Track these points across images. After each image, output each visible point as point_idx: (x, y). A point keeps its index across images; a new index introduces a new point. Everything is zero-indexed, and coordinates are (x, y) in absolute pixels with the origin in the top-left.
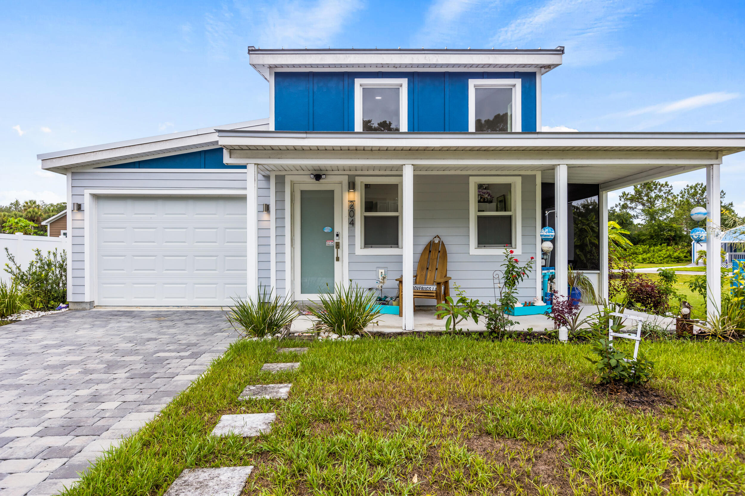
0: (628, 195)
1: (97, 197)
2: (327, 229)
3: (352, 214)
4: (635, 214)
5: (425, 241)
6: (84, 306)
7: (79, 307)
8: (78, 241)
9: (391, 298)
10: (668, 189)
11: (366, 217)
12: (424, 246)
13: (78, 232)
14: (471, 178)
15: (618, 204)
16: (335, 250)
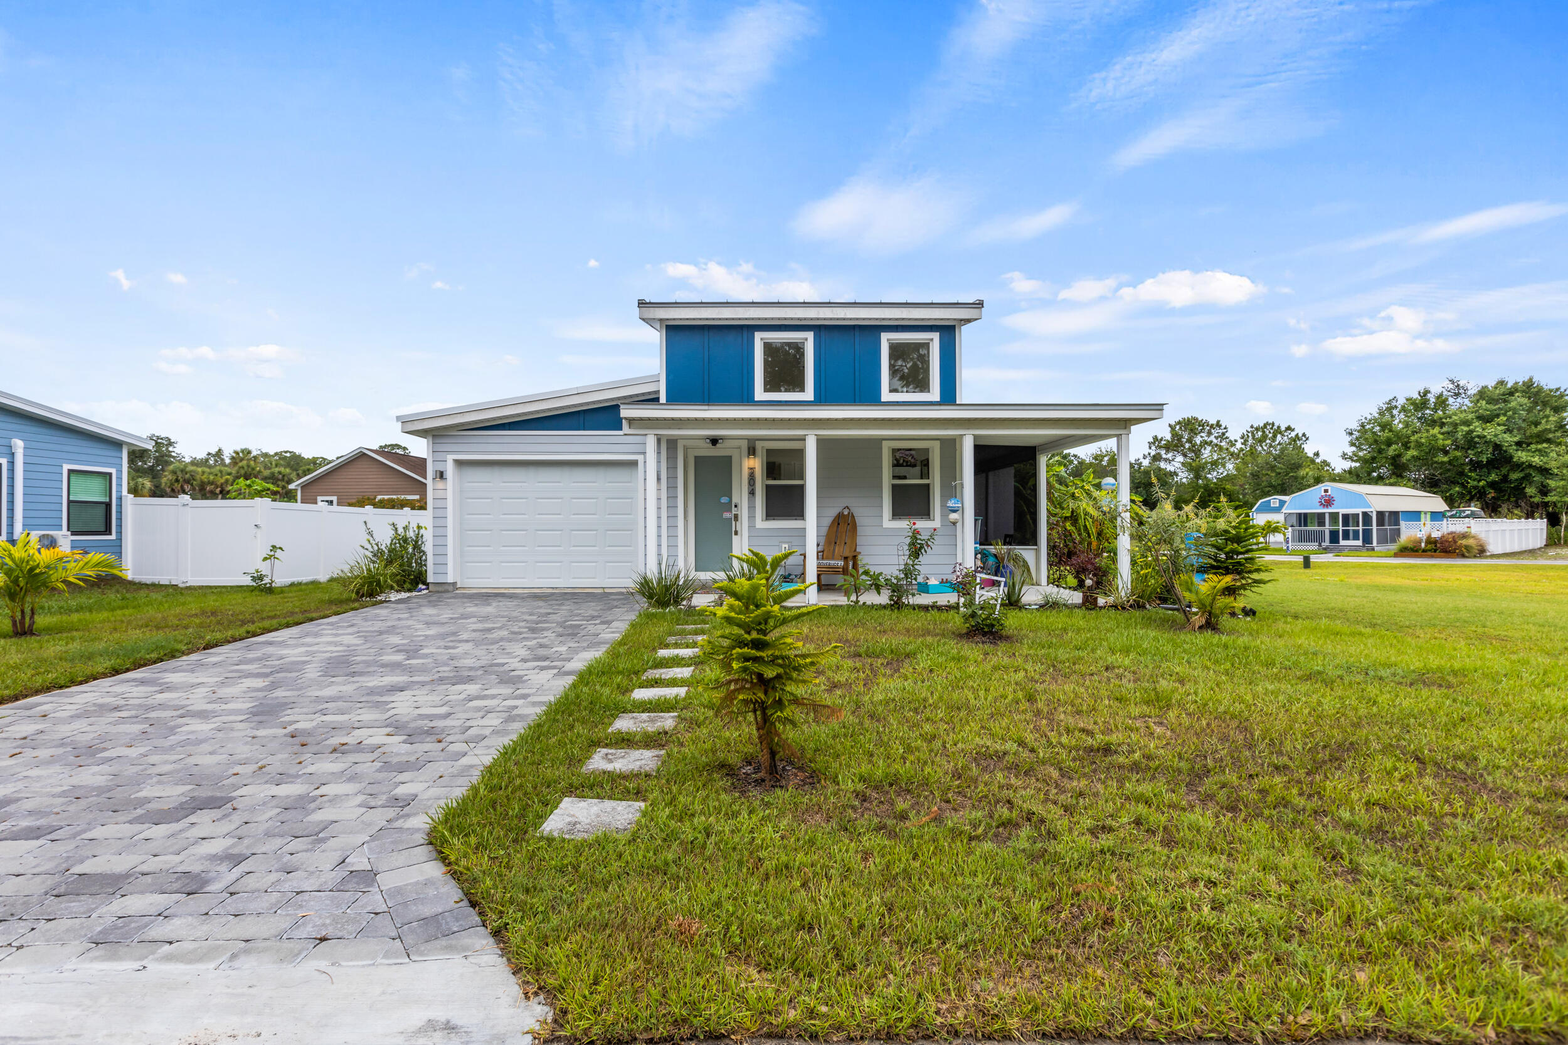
0: (1161, 440)
1: (459, 463)
2: (724, 500)
3: (752, 483)
4: (1172, 469)
5: (833, 513)
6: (446, 587)
7: (440, 589)
8: (440, 513)
9: (796, 576)
10: (1220, 431)
11: (768, 486)
12: (832, 519)
13: (439, 504)
14: (884, 442)
15: (1146, 454)
16: (734, 523)
